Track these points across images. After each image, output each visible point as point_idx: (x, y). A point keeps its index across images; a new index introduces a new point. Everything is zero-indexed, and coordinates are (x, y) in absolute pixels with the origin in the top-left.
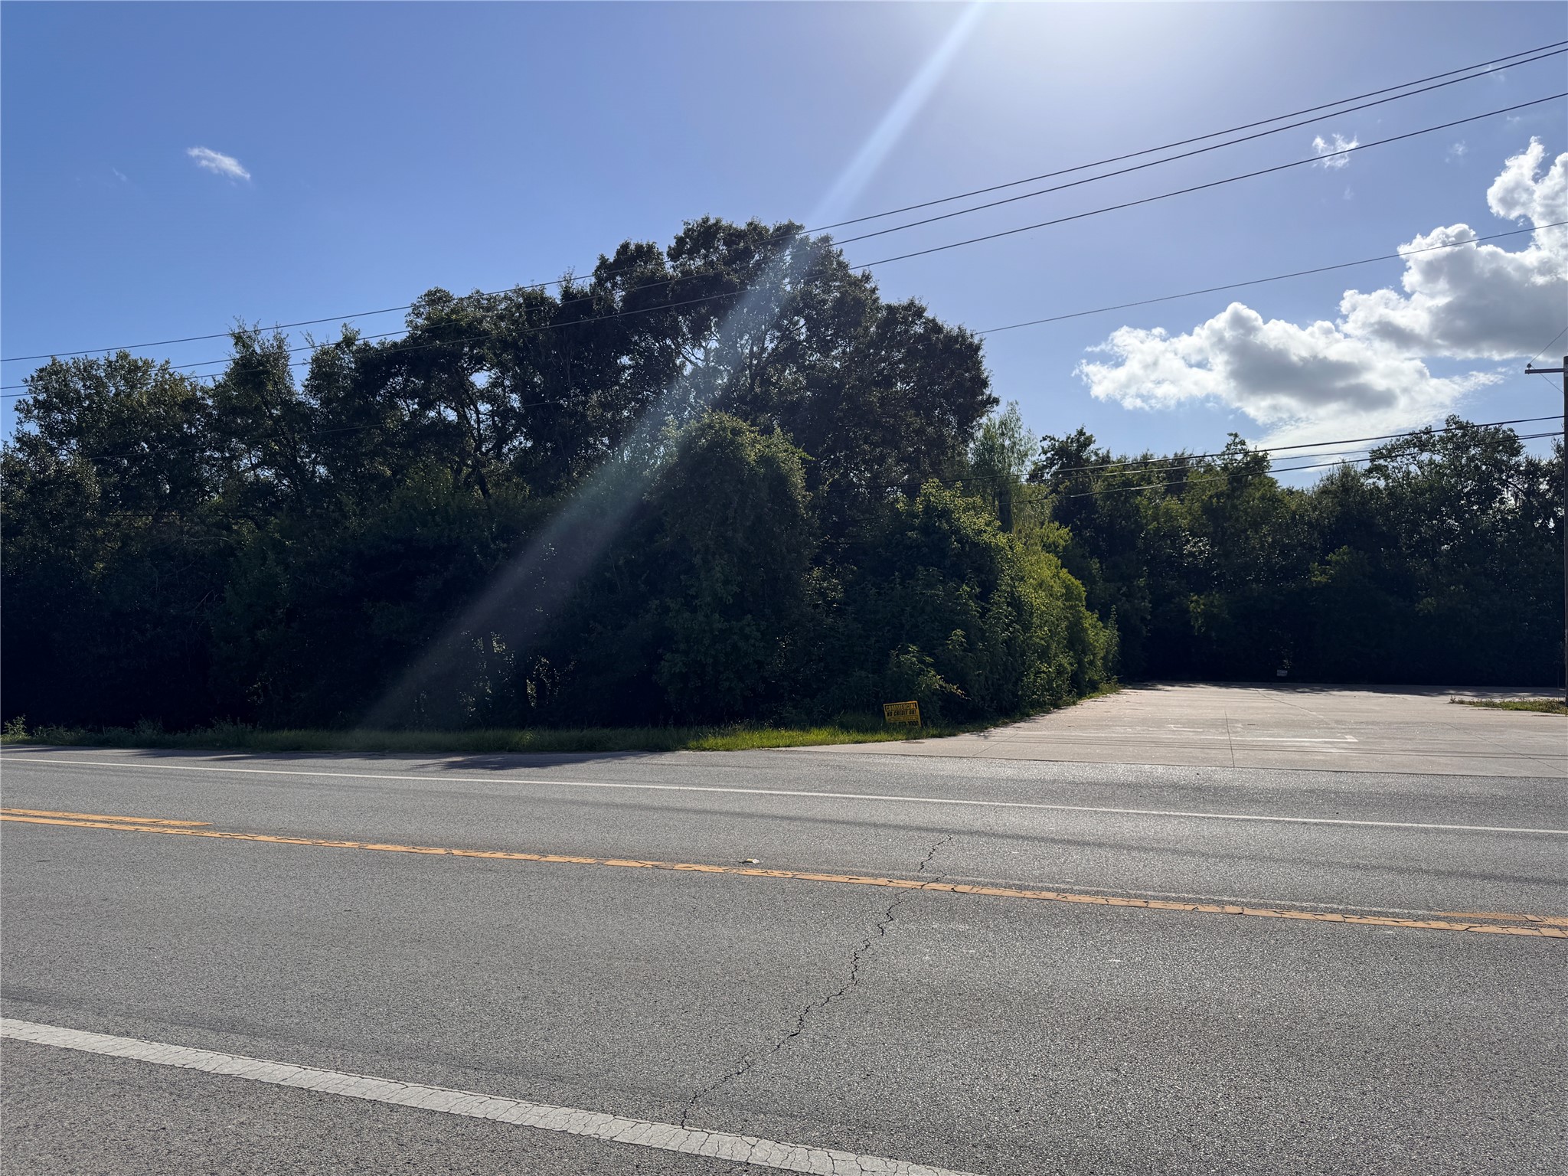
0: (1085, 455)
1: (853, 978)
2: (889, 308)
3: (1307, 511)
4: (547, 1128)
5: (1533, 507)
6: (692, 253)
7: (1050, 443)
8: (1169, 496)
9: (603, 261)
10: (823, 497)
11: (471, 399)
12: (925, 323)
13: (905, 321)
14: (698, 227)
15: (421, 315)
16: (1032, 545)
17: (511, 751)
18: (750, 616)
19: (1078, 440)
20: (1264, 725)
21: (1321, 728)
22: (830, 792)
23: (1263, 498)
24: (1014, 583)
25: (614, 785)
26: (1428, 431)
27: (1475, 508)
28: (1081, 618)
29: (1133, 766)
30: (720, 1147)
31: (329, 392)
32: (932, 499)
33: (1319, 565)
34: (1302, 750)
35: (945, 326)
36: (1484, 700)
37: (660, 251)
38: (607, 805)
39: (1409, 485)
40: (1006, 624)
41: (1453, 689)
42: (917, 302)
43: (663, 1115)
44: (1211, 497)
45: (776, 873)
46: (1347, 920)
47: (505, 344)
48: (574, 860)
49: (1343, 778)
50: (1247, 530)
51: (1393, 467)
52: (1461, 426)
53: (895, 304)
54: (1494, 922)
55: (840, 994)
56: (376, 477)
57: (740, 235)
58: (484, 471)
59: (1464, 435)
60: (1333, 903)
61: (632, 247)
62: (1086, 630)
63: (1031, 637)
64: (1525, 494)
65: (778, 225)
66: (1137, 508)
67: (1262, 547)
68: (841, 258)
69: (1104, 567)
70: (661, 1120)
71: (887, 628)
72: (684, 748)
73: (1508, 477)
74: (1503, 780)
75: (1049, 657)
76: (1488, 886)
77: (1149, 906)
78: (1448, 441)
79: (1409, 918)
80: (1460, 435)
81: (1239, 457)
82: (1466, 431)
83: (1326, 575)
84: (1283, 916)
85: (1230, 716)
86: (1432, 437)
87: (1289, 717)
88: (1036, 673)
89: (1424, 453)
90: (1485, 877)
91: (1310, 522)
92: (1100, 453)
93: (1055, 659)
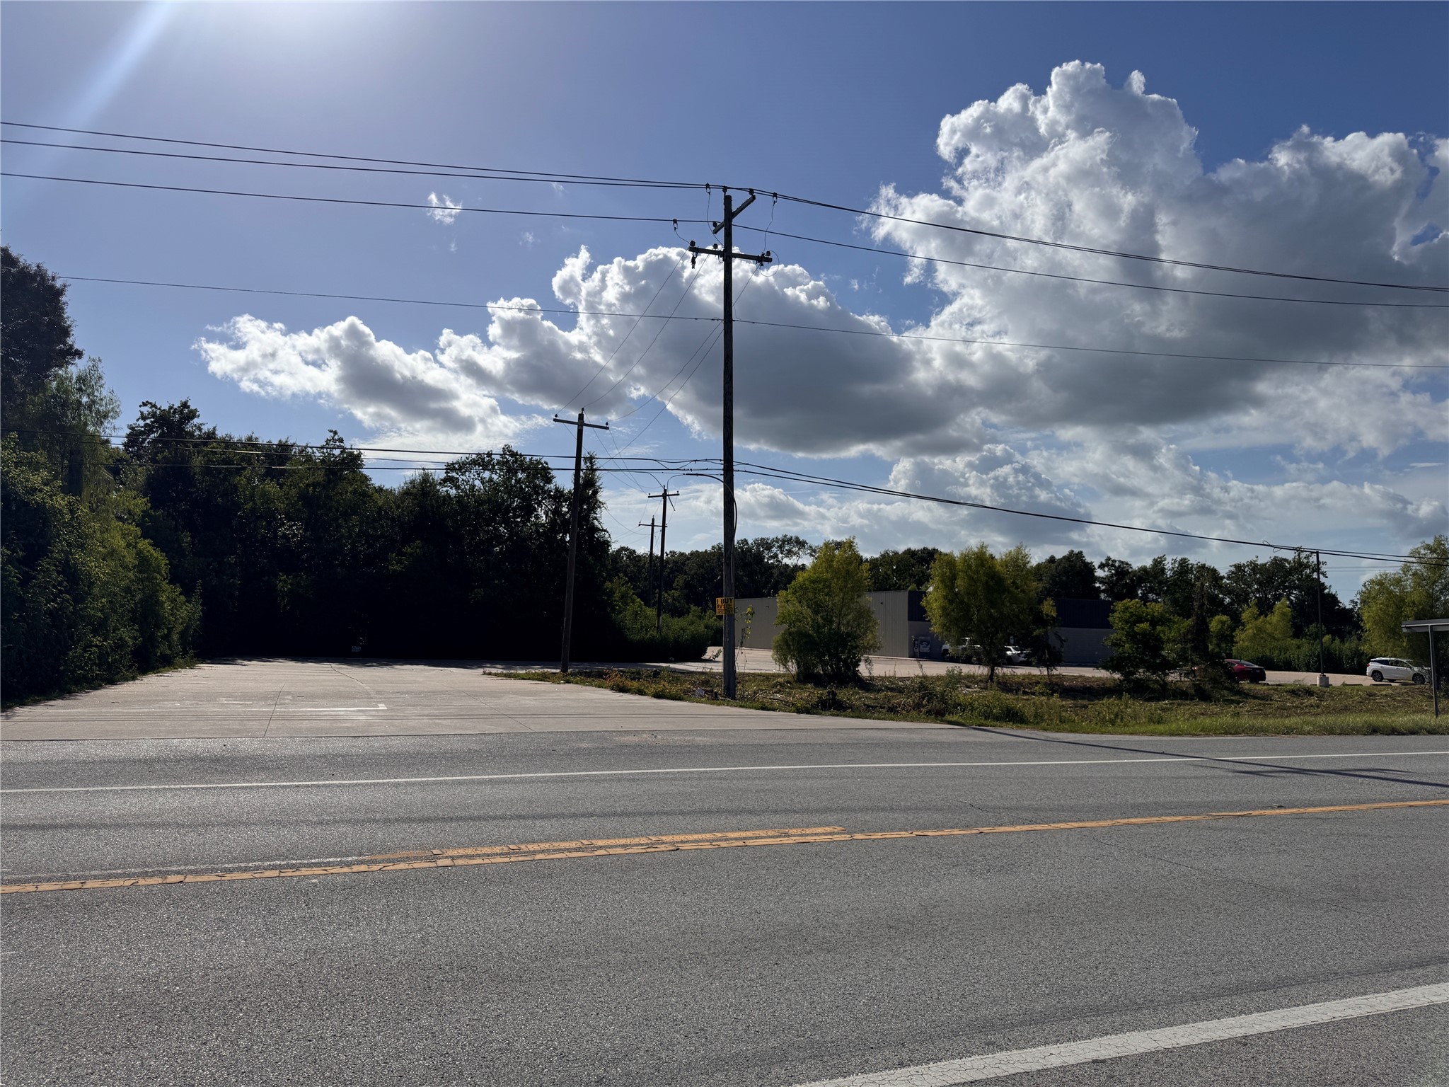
0: (188, 428)
3: (391, 508)
5: (557, 524)
7: (150, 410)
8: (269, 478)
16: (105, 512)
19: (181, 412)
20: (312, 697)
21: (362, 698)
23: (354, 492)
24: (71, 550)
26: (489, 454)
27: (519, 520)
28: (157, 591)
29: (161, 741)
33: (396, 556)
34: (335, 719)
36: (505, 672)
39: (473, 496)
40: (53, 594)
41: (489, 663)
44: (308, 485)
46: (282, 875)
49: (359, 742)
50: (338, 519)
51: (463, 480)
52: (513, 454)
54: (407, 859)
59: (515, 462)
60: (278, 859)
62: (163, 603)
63: (85, 608)
64: (553, 513)
66: (235, 487)
67: (350, 535)
69: (196, 541)
73: (543, 499)
74: (483, 737)
75: (106, 630)
76: (419, 828)
77: (85, 886)
78: (503, 465)
79: (338, 865)
80: (512, 461)
81: (337, 452)
82: (516, 459)
83: (401, 564)
84: (223, 878)
85: (286, 689)
86: (492, 459)
87: (342, 689)
88: (86, 647)
89: (486, 472)
90: (422, 820)
91: (393, 518)
92: (205, 429)
93: (114, 632)
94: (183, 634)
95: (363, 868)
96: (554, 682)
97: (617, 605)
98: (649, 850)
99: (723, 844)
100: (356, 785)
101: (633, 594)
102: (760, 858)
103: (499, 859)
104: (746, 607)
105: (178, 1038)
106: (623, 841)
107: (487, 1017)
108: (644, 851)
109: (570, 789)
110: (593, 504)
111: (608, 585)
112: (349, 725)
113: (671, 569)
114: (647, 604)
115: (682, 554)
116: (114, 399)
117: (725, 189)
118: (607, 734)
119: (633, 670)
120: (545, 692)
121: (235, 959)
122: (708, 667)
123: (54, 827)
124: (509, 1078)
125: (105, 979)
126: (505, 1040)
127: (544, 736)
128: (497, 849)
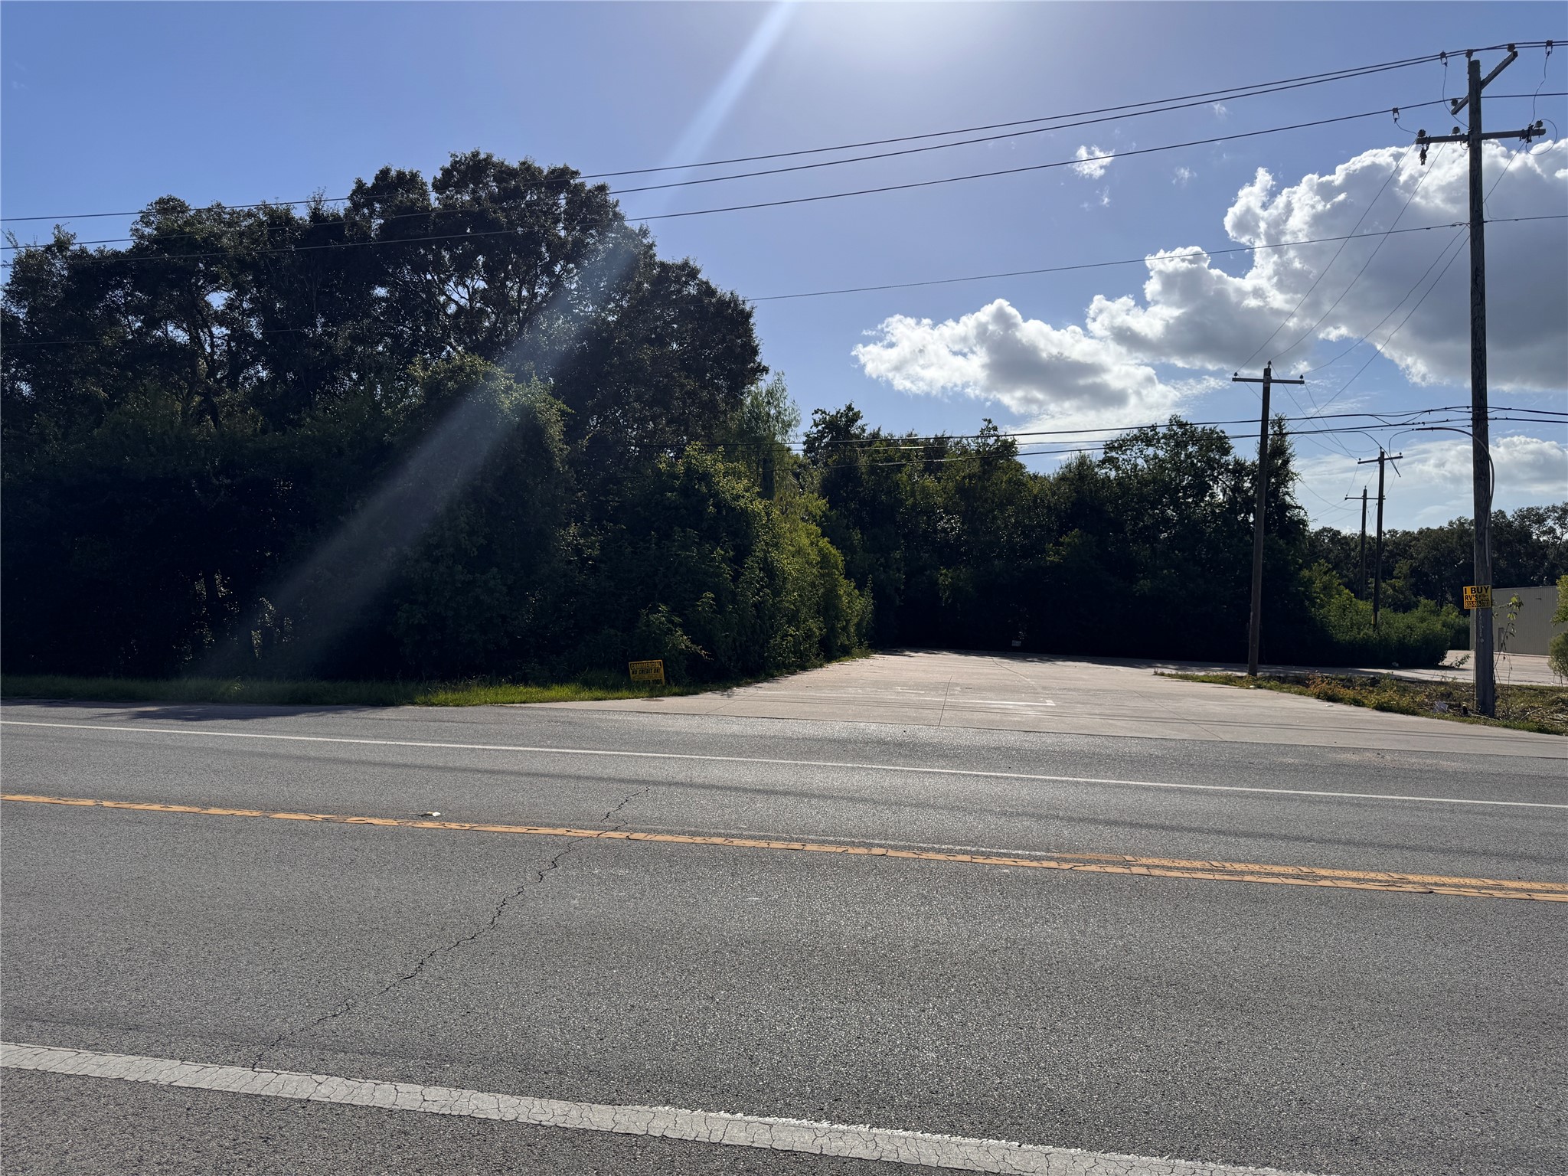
0: (854, 430)
1: (492, 923)
2: (662, 265)
3: (1047, 495)
4: (103, 1076)
5: (1237, 502)
6: (460, 187)
7: (821, 417)
8: (928, 473)
9: (360, 185)
10: (582, 453)
11: (204, 320)
12: (698, 284)
13: (678, 280)
14: (466, 160)
15: (151, 225)
16: (792, 513)
17: (215, 701)
18: (495, 570)
19: (847, 416)
20: (979, 689)
21: (1029, 693)
22: (548, 747)
23: (1009, 481)
24: (768, 549)
25: (315, 739)
26: (1153, 428)
27: (1190, 500)
28: (836, 586)
29: (850, 723)
30: (285, 1086)
31: (34, 301)
32: (694, 461)
33: (1053, 546)
34: (1004, 712)
35: (719, 290)
36: (1180, 673)
37: (424, 181)
38: (299, 758)
39: (1136, 476)
40: (757, 589)
41: (1161, 663)
42: (691, 263)
43: (236, 1059)
44: (964, 477)
45: (454, 826)
46: (974, 860)
47: (243, 265)
48: (238, 813)
49: (1031, 737)
50: (993, 511)
51: (1124, 460)
52: (1181, 425)
53: (668, 262)
54: (1098, 862)
55: (473, 938)
56: (88, 398)
57: (512, 173)
58: (216, 400)
59: (1184, 434)
60: (969, 845)
61: (393, 173)
62: (841, 596)
63: (781, 601)
64: (1231, 490)
65: (553, 168)
66: (897, 485)
67: (1006, 526)
68: (617, 209)
69: (865, 538)
70: (232, 1063)
71: (640, 588)
72: (409, 703)
73: (1219, 474)
74: (1164, 742)
75: (798, 621)
76: (1107, 831)
77: (805, 849)
78: (1170, 438)
79: (1027, 858)
80: (1181, 434)
81: (991, 441)
82: (1187, 430)
83: (1059, 555)
84: (920, 857)
85: (953, 680)
86: (1157, 434)
87: (1008, 683)
88: (783, 636)
89: (1150, 448)
90: (1108, 823)
91: (1049, 507)
92: (868, 431)
93: (804, 623)
94: (858, 625)
95: (1053, 864)
96: (1242, 687)
97: (1317, 598)
98: (1390, 888)
99: (1497, 894)
100: (1034, 780)
101: (1340, 584)
102: (1556, 917)
103: (1200, 875)
104: (1506, 599)
105: (899, 1001)
106: (1354, 874)
107: (1206, 1042)
108: (1384, 888)
109: (1277, 808)
110: (1283, 475)
111: (1306, 573)
112: (1019, 719)
113: (1390, 552)
114: (1358, 595)
115: (1406, 533)
116: (796, 408)
117: (1469, 53)
118: (1316, 749)
119: (1343, 676)
120: (1232, 697)
121: (940, 935)
122: (1450, 676)
123: (774, 792)
124: (1240, 1113)
125: (832, 935)
126: (1231, 1070)
127: (1236, 746)
128: (1198, 864)
